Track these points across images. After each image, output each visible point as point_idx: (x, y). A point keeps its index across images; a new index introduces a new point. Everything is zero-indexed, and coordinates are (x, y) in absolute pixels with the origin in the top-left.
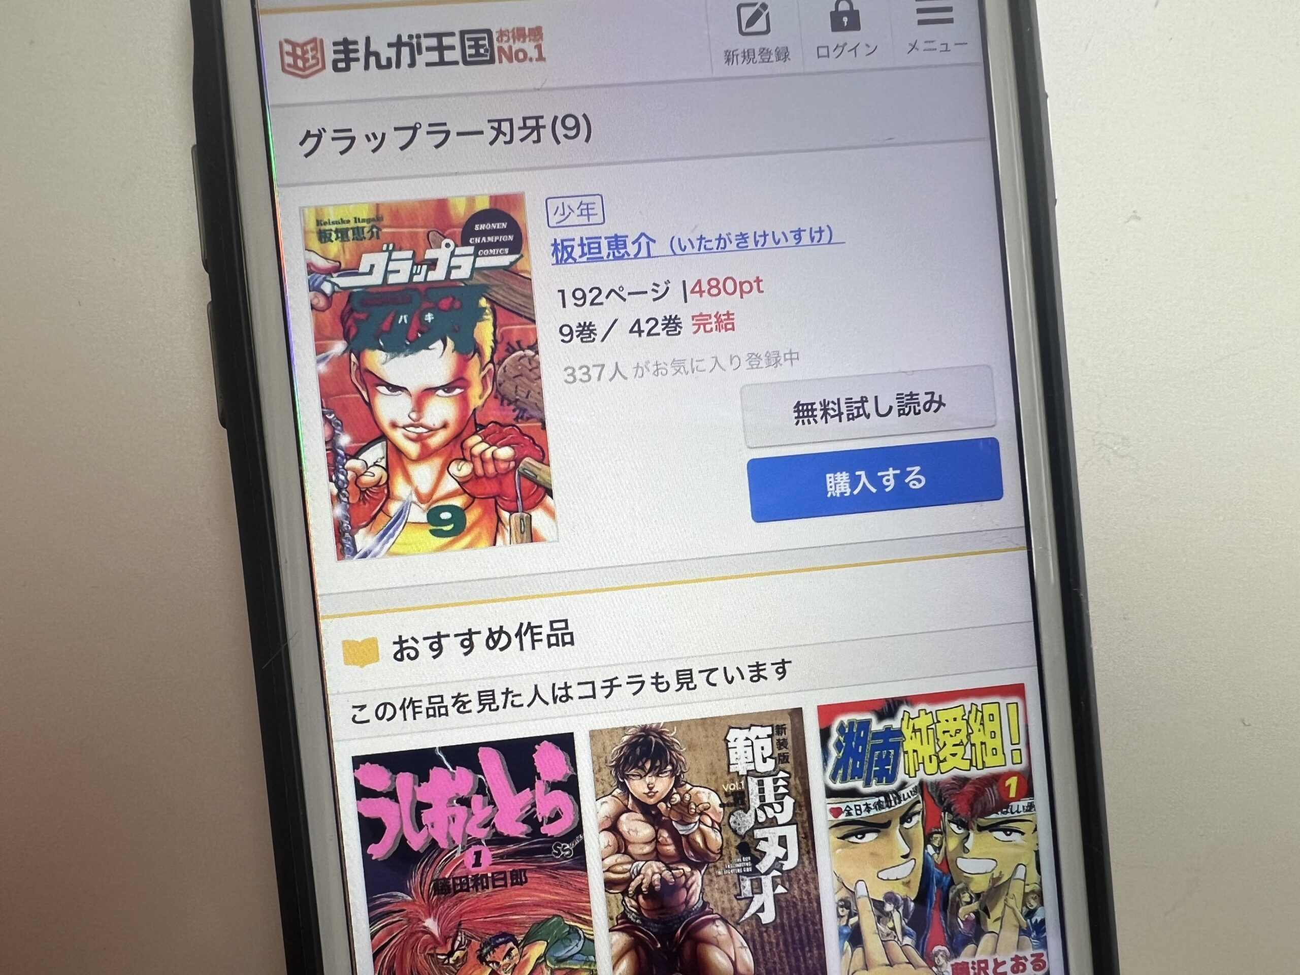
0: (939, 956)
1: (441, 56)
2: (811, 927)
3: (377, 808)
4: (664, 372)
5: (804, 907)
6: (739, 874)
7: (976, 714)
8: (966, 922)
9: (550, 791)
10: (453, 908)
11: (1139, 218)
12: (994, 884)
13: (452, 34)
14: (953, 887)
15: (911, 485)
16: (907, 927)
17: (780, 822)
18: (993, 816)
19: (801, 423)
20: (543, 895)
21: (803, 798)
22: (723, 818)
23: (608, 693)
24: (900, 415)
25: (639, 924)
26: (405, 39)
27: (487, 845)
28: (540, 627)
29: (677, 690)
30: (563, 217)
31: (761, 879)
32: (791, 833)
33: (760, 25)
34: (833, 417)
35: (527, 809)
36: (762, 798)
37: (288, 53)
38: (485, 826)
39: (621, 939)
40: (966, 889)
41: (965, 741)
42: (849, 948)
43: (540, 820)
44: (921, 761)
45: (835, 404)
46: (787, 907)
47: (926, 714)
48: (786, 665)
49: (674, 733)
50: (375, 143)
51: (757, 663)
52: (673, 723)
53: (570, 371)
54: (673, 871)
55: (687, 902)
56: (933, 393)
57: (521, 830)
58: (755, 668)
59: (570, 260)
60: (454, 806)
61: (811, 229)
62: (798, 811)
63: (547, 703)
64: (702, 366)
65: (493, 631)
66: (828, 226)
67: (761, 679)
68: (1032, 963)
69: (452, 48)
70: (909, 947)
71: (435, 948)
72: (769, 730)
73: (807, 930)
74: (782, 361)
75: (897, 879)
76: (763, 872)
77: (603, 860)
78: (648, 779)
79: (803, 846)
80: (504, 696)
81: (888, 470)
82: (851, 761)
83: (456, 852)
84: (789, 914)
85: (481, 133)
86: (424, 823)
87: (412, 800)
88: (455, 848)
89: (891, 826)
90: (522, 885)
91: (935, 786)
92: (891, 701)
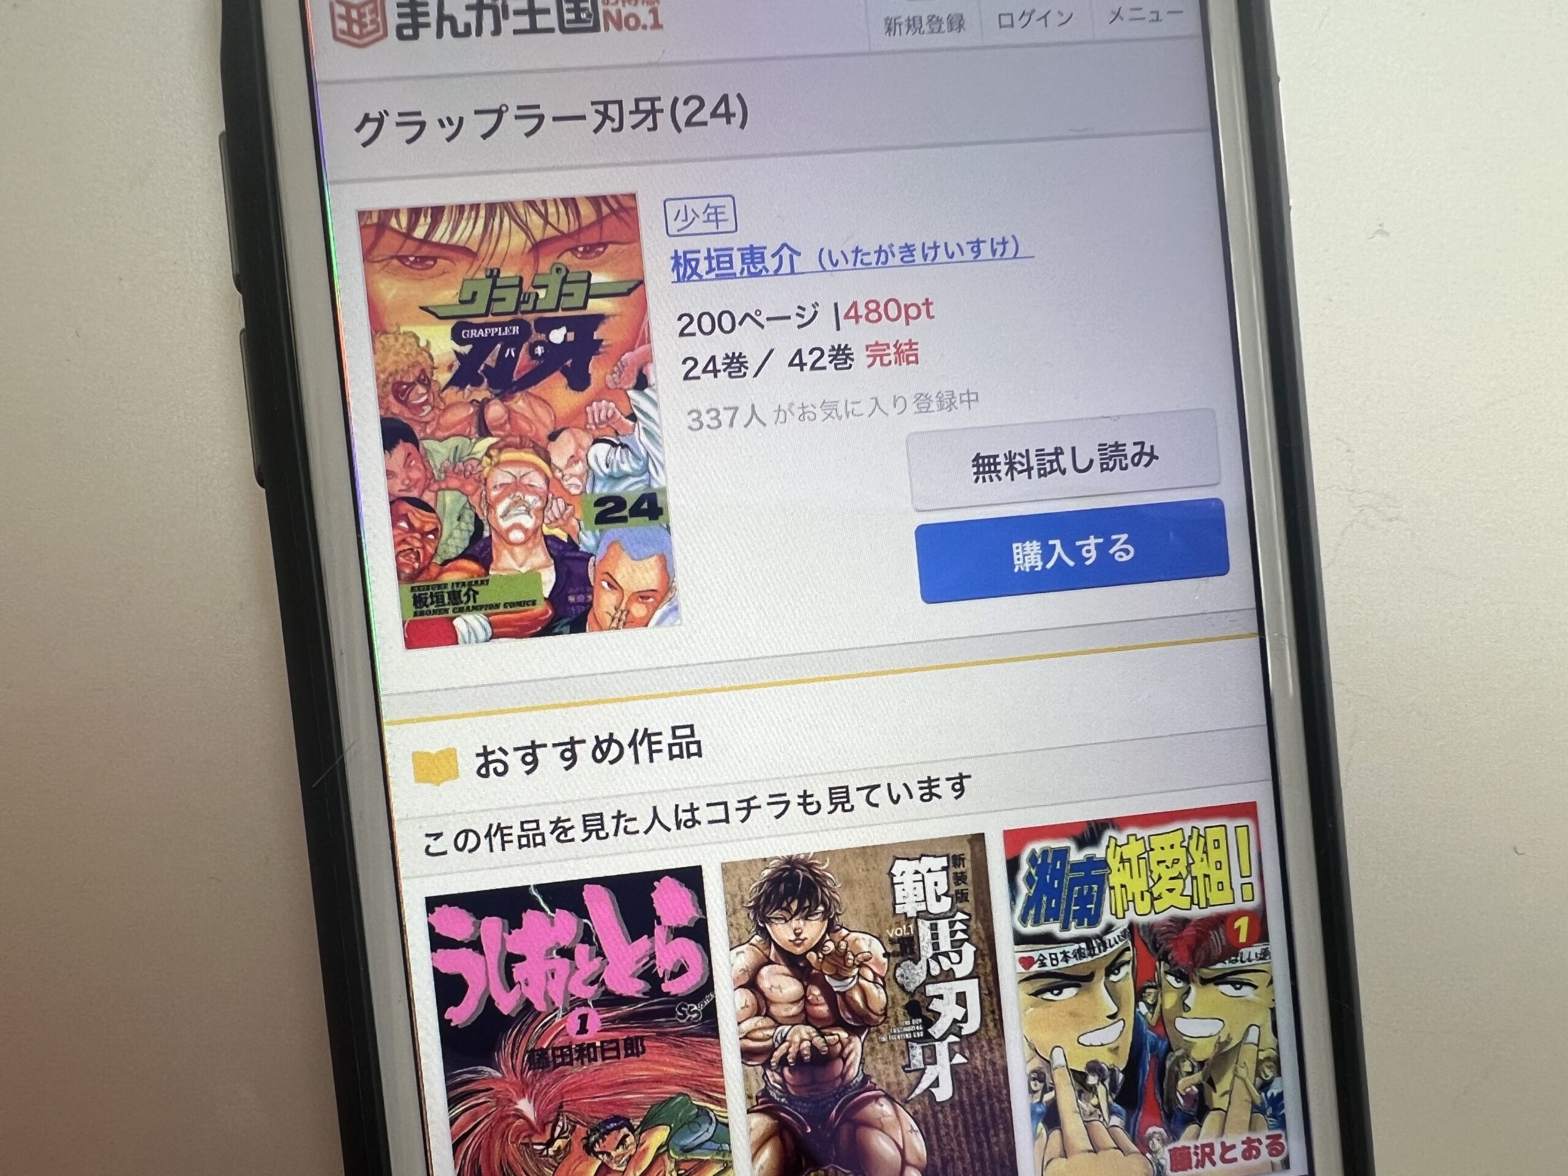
0: (1155, 1140)
1: (533, 22)
2: (997, 1105)
3: (456, 962)
4: (812, 416)
5: (989, 1081)
6: (907, 1040)
7: (1198, 841)
8: (1186, 1097)
9: (674, 939)
10: (553, 1084)
11: (1387, 234)
12: (1220, 1050)
14: (1171, 1053)
15: (1116, 557)
16: (1115, 1105)
17: (958, 976)
18: (1219, 966)
19: (981, 480)
20: (665, 1069)
21: (987, 947)
22: (888, 970)
23: (743, 816)
24: (1103, 470)
25: (784, 1104)
27: (595, 1006)
28: (660, 734)
29: (830, 813)
30: (686, 224)
31: (934, 1046)
32: (972, 988)
34: (1020, 472)
35: (645, 961)
36: (936, 946)
37: (341, 17)
38: (592, 983)
39: (761, 1123)
40: (1186, 1056)
41: (1184, 873)
42: (1044, 1131)
43: (661, 975)
44: (1131, 898)
45: (1023, 456)
46: (966, 1080)
47: (1137, 840)
48: (965, 780)
49: (827, 865)
50: (450, 130)
51: (929, 777)
52: (824, 854)
53: (695, 415)
54: (827, 1038)
55: (843, 1075)
56: (1142, 444)
57: (636, 988)
58: (926, 785)
59: (695, 277)
60: (553, 958)
61: (992, 240)
62: (980, 961)
63: (669, 830)
64: (858, 409)
65: (601, 739)
66: (1014, 237)
67: (934, 798)
68: (1267, 1146)
69: (546, 11)
70: (1118, 1129)
71: (530, 1136)
72: (943, 862)
73: (992, 1107)
74: (957, 404)
75: (1102, 1045)
76: (937, 1037)
77: (739, 1023)
78: (794, 923)
79: (987, 1004)
80: (615, 820)
81: (1088, 539)
82: (1045, 899)
83: (555, 1016)
84: (969, 1090)
85: (583, 117)
86: (516, 980)
87: (501, 953)
88: (555, 1010)
89: (1095, 979)
90: (638, 1056)
91: (1147, 929)
92: (1093, 825)
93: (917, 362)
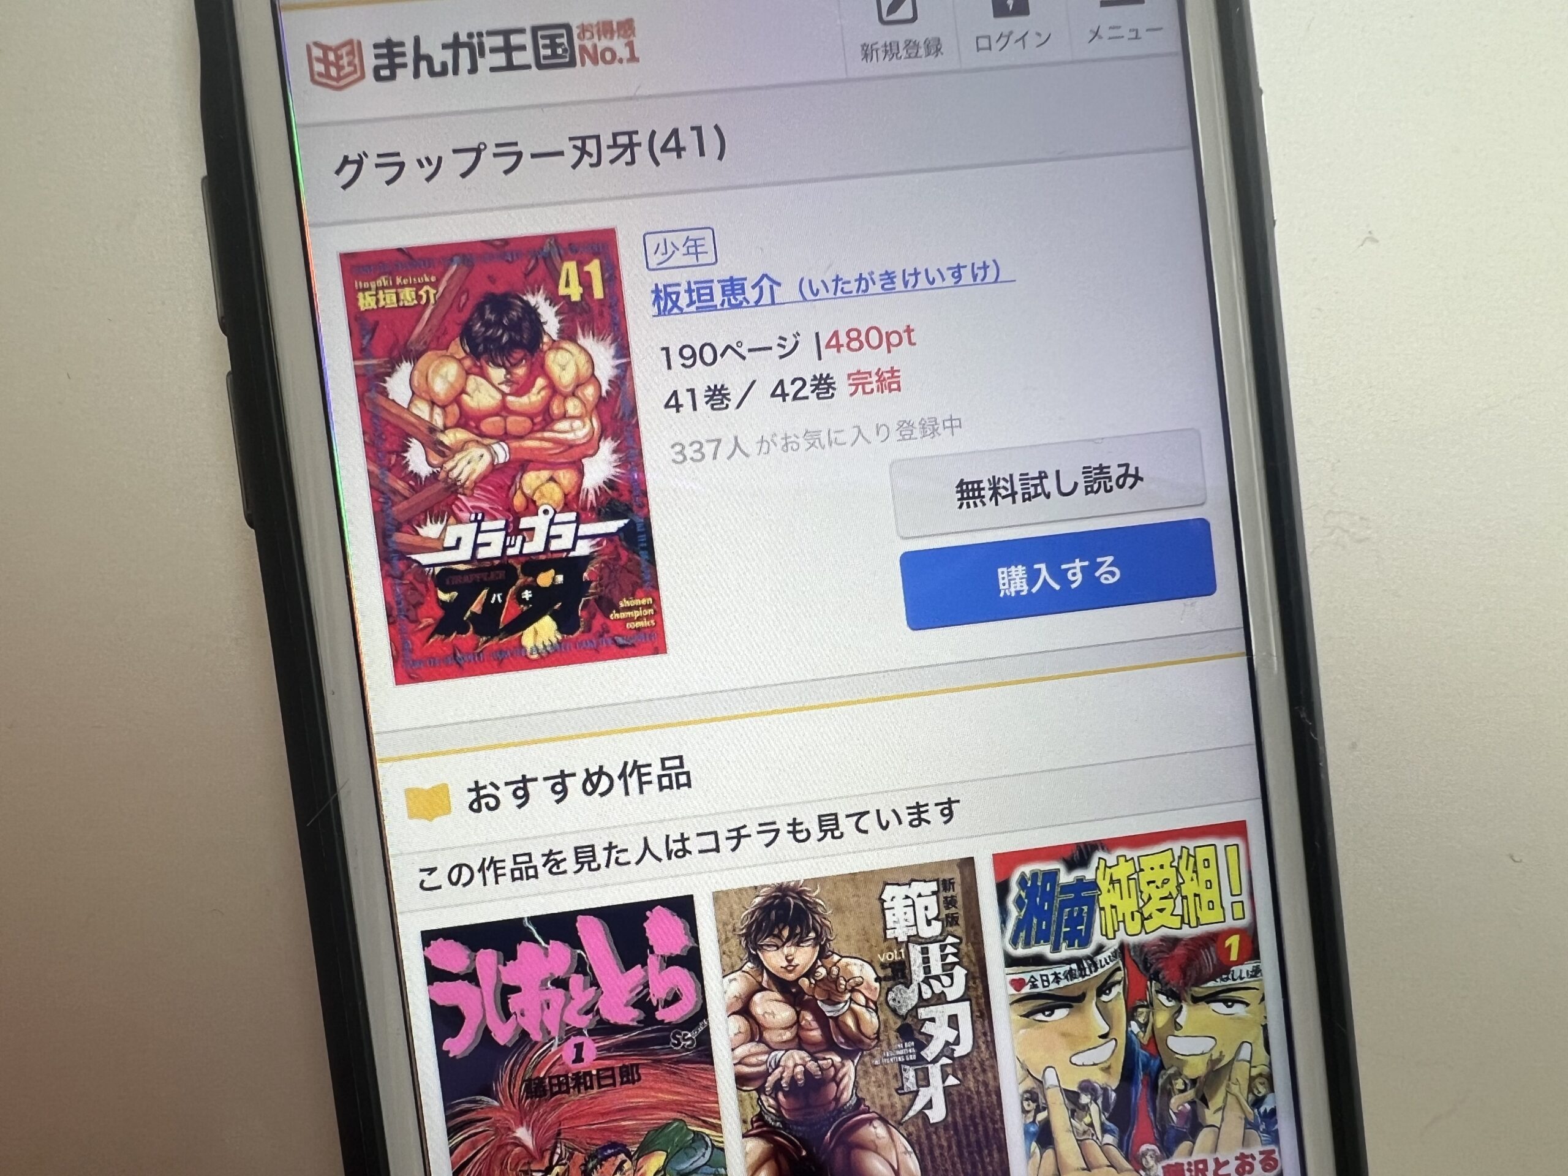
0: (1148, 1157)
1: (509, 59)
2: (990, 1125)
3: (454, 994)
4: (795, 447)
5: (982, 1102)
6: (900, 1063)
7: (1188, 860)
8: (1179, 1114)
9: (667, 968)
10: (550, 1114)
11: (1376, 241)
12: (1213, 1067)
13: (521, 31)
14: (1163, 1072)
15: (1102, 579)
16: (1107, 1123)
17: (949, 999)
18: (1211, 984)
19: (965, 505)
20: (660, 1095)
21: (977, 968)
22: (880, 995)
23: (734, 845)
24: (1087, 493)
25: (779, 1128)
26: (463, 38)
27: (590, 1035)
28: (649, 765)
29: (820, 840)
30: (665, 257)
31: (927, 1068)
32: (963, 1011)
33: (905, 11)
34: (1004, 497)
35: (639, 990)
36: (927, 970)
37: (318, 60)
38: (587, 1013)
39: (756, 1147)
40: (1179, 1074)
41: (1174, 893)
42: (1038, 1151)
43: (655, 1004)
44: (1121, 919)
45: (1007, 481)
46: (960, 1101)
47: (1127, 861)
48: (954, 806)
49: (817, 892)
50: (430, 169)
51: (917, 803)
52: (815, 881)
54: (820, 1062)
55: (837, 1099)
56: (1127, 465)
57: (630, 1016)
58: (915, 810)
59: (675, 310)
60: (547, 989)
61: (973, 264)
62: (971, 984)
63: (660, 860)
64: (841, 438)
65: (591, 771)
66: (994, 261)
67: (923, 823)
68: (1261, 1162)
69: (522, 48)
70: (1111, 1147)
71: (529, 1163)
72: (933, 886)
73: (985, 1129)
74: (940, 430)
75: (1094, 1064)
76: (929, 1060)
77: (733, 1050)
78: (786, 950)
79: (979, 1026)
80: (607, 852)
81: (1074, 562)
82: (1035, 921)
83: (551, 1046)
84: (962, 1110)
85: (561, 153)
86: (512, 1011)
87: (497, 984)
88: (550, 1041)
89: (1086, 999)
90: (634, 1083)
91: (1138, 949)
92: (1082, 846)
93: (899, 389)
